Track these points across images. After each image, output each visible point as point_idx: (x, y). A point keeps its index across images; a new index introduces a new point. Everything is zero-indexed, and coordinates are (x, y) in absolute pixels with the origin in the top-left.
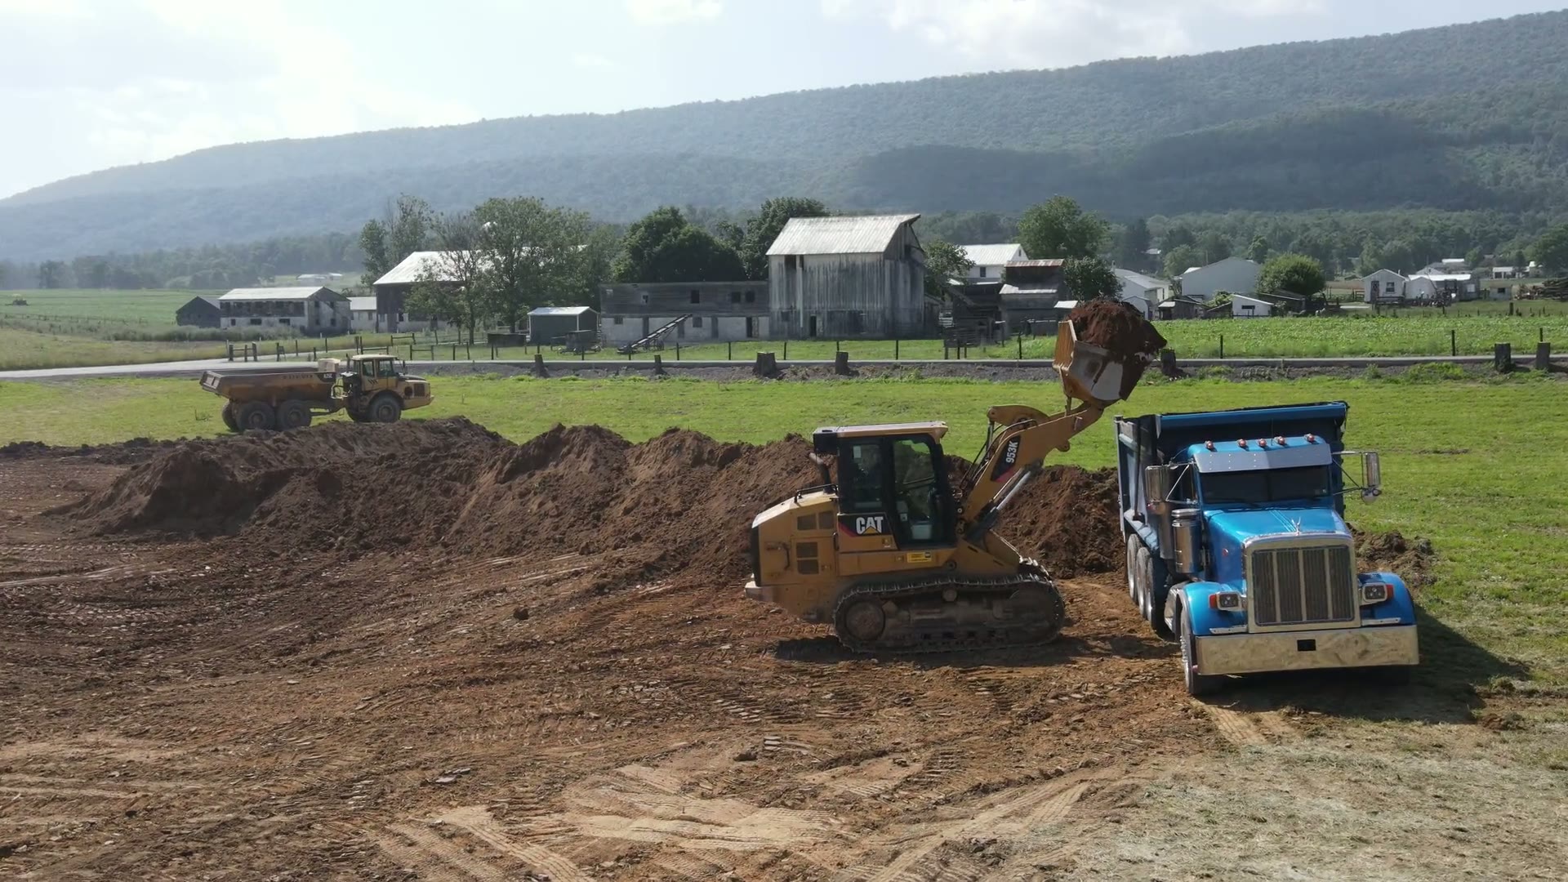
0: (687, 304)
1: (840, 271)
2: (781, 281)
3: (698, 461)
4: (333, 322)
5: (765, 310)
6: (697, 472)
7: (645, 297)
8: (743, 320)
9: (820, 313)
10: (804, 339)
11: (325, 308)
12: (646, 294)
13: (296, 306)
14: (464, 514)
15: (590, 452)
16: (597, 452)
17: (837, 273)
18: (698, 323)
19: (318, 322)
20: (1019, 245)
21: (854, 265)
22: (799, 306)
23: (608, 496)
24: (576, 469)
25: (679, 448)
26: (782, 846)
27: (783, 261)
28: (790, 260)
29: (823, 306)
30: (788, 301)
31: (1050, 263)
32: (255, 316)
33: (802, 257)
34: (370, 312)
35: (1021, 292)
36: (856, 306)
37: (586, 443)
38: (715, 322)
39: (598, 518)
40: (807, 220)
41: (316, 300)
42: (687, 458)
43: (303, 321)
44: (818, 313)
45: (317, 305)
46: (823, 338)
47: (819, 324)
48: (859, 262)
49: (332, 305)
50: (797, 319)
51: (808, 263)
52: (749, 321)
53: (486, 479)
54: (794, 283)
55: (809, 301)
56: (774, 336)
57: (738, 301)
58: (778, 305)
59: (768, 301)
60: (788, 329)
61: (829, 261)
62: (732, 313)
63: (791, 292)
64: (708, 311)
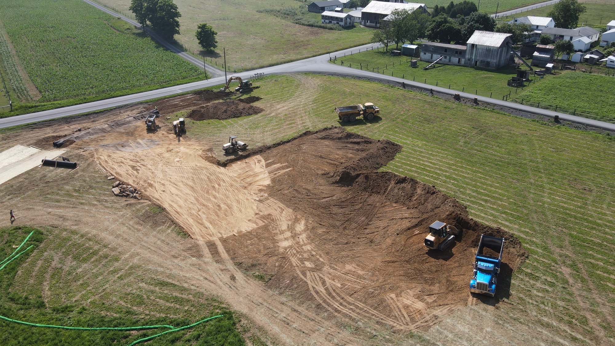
0: (443, 52)
1: (486, 50)
2: (469, 50)
3: (428, 193)
4: (350, 23)
5: (464, 57)
6: (427, 195)
7: (433, 49)
8: (457, 59)
10: (473, 67)
11: (348, 20)
12: (433, 47)
13: (341, 19)
14: (389, 189)
15: (410, 184)
16: (412, 184)
18: (445, 58)
19: (346, 24)
20: (551, 19)
21: (490, 49)
22: (473, 58)
23: (412, 195)
24: (407, 186)
25: (425, 189)
26: (420, 309)
28: (473, 45)
29: (480, 59)
30: (470, 56)
32: (330, 20)
33: (476, 45)
34: (359, 18)
35: (539, 55)
36: (489, 60)
37: (410, 182)
38: (450, 58)
39: (410, 200)
40: (480, 31)
41: (346, 18)
42: (426, 192)
43: (342, 23)
44: (478, 60)
45: (346, 19)
47: (478, 63)
48: (492, 49)
49: (350, 19)
50: (472, 61)
51: (478, 47)
52: (459, 59)
53: (393, 182)
54: (473, 51)
55: (476, 57)
56: (465, 64)
57: (457, 54)
58: (467, 57)
59: (465, 55)
60: (470, 63)
61: (484, 47)
62: (455, 57)
63: (472, 54)
64: (449, 55)
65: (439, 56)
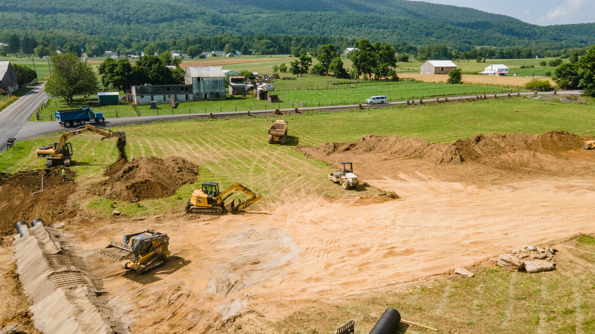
0: (166, 91)
1: (213, 81)
2: (196, 85)
5: (191, 92)
7: (152, 90)
8: (185, 96)
10: (203, 100)
12: (152, 88)
17: (212, 83)
18: (170, 96)
27: (196, 79)
28: (198, 79)
29: (209, 91)
30: (198, 90)
31: (242, 77)
33: (202, 78)
36: (218, 91)
38: (176, 96)
44: (207, 93)
46: (209, 100)
47: (208, 96)
48: (218, 79)
50: (201, 95)
51: (204, 79)
52: (187, 96)
54: (200, 85)
55: (204, 90)
56: (195, 100)
57: (183, 90)
58: (195, 91)
59: (192, 90)
60: (199, 98)
61: (210, 79)
62: (181, 93)
63: (199, 88)
64: (173, 93)
65: (162, 96)
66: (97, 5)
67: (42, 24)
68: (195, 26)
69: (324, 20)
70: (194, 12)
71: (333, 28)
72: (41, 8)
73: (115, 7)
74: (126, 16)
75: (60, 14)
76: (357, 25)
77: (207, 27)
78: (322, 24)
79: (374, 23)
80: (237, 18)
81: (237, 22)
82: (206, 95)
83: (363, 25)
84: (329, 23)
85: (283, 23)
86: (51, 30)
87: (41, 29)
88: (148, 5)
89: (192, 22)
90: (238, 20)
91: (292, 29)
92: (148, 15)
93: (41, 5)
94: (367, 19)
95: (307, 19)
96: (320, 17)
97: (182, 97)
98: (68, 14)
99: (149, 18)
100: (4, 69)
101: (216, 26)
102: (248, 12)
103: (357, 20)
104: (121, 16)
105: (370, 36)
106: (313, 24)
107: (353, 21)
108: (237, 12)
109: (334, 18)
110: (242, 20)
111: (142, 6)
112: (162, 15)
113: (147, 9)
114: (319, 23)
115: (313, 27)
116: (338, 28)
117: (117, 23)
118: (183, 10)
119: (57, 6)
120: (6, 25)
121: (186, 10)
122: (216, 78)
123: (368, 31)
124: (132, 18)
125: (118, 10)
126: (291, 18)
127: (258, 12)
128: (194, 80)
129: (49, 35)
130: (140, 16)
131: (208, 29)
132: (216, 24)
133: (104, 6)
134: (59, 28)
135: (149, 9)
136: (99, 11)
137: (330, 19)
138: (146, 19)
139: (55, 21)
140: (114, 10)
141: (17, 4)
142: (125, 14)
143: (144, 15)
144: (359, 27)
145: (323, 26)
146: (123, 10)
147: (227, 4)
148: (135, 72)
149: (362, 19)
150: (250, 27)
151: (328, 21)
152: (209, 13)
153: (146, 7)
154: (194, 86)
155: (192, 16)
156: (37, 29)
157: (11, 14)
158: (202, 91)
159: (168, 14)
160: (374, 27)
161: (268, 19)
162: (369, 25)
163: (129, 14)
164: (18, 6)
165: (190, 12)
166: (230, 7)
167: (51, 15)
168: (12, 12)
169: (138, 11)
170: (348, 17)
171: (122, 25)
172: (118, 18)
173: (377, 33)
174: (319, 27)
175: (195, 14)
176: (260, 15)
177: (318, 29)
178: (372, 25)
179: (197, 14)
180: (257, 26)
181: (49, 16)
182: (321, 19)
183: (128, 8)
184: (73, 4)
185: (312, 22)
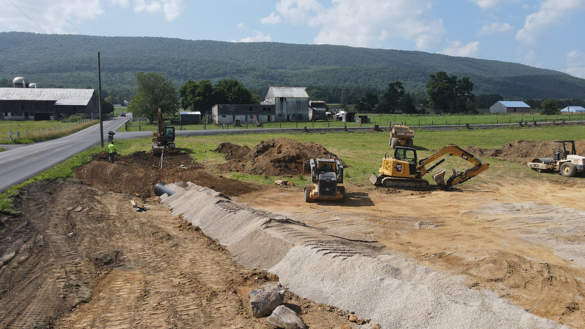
0: (249, 112)
2: (278, 105)
5: (274, 113)
8: (267, 117)
9: (290, 115)
10: (286, 122)
12: (234, 108)
17: (295, 103)
18: (252, 117)
21: (300, 101)
27: (280, 99)
28: (282, 99)
29: (291, 112)
30: (281, 111)
31: (322, 102)
33: (285, 98)
36: (301, 112)
38: (258, 116)
46: (291, 121)
47: (290, 118)
48: (302, 100)
50: (284, 116)
51: (287, 100)
52: (269, 117)
54: (283, 105)
55: (287, 111)
56: (277, 121)
57: (265, 110)
58: (278, 112)
59: (275, 110)
60: (281, 119)
61: (293, 99)
62: (263, 114)
63: (282, 108)
64: (255, 113)
65: (244, 116)
66: (159, 64)
67: (111, 81)
68: (245, 81)
69: (369, 74)
70: (245, 68)
71: (378, 82)
72: (111, 67)
73: (174, 65)
74: (184, 73)
75: (127, 73)
76: (402, 79)
77: (257, 81)
78: (367, 78)
79: (420, 77)
80: (285, 73)
81: (285, 77)
82: (288, 117)
83: (408, 79)
84: (374, 77)
85: (330, 77)
86: (118, 85)
87: (110, 85)
88: (203, 63)
89: (243, 77)
90: (286, 75)
91: (338, 83)
92: (203, 71)
93: (111, 65)
94: (412, 73)
95: (353, 73)
96: (365, 72)
97: (265, 118)
98: (133, 72)
99: (204, 73)
100: (89, 95)
101: (265, 80)
102: (295, 68)
103: (402, 74)
104: (179, 72)
105: (416, 89)
106: (359, 78)
107: (398, 75)
108: (285, 68)
109: (379, 72)
110: (290, 75)
111: (198, 63)
112: (216, 71)
113: (202, 66)
114: (364, 77)
115: (359, 81)
116: (384, 81)
117: (175, 79)
118: (235, 66)
119: (125, 66)
120: (81, 81)
121: (238, 66)
122: (300, 99)
123: (414, 84)
124: (188, 74)
125: (177, 68)
126: (337, 73)
127: (305, 68)
128: (277, 100)
129: (116, 89)
130: (196, 73)
131: (257, 83)
132: (265, 78)
133: (165, 64)
134: (125, 84)
135: (204, 66)
136: (161, 68)
137: (376, 74)
138: (201, 75)
139: (123, 78)
140: (173, 67)
141: (91, 64)
142: (183, 71)
143: (199, 71)
144: (404, 81)
145: (369, 80)
146: (181, 67)
147: (276, 61)
148: (216, 93)
149: (407, 73)
150: (297, 81)
151: (373, 75)
152: (259, 69)
153: (202, 64)
154: (277, 107)
155: (243, 71)
156: (107, 85)
157: (86, 73)
158: (285, 112)
159: (221, 69)
160: (419, 80)
161: (314, 74)
162: (415, 78)
163: (186, 71)
164: (92, 66)
165: (241, 68)
166: (278, 63)
167: (119, 73)
168: (87, 71)
169: (194, 68)
170: (393, 71)
171: (179, 80)
172: (176, 74)
173: (423, 87)
174: (365, 81)
175: (246, 70)
176: (306, 70)
177: (364, 83)
178: (418, 78)
179: (248, 70)
180: (304, 81)
181: (117, 74)
182: (367, 73)
183: (186, 66)
184: (139, 64)
185: (358, 76)
